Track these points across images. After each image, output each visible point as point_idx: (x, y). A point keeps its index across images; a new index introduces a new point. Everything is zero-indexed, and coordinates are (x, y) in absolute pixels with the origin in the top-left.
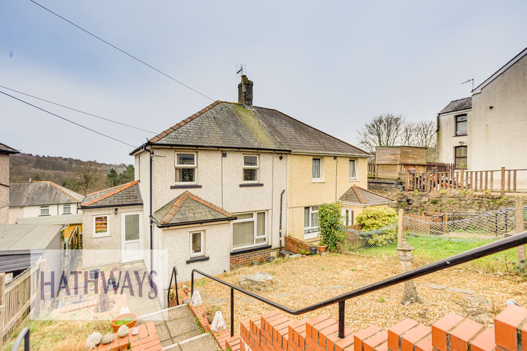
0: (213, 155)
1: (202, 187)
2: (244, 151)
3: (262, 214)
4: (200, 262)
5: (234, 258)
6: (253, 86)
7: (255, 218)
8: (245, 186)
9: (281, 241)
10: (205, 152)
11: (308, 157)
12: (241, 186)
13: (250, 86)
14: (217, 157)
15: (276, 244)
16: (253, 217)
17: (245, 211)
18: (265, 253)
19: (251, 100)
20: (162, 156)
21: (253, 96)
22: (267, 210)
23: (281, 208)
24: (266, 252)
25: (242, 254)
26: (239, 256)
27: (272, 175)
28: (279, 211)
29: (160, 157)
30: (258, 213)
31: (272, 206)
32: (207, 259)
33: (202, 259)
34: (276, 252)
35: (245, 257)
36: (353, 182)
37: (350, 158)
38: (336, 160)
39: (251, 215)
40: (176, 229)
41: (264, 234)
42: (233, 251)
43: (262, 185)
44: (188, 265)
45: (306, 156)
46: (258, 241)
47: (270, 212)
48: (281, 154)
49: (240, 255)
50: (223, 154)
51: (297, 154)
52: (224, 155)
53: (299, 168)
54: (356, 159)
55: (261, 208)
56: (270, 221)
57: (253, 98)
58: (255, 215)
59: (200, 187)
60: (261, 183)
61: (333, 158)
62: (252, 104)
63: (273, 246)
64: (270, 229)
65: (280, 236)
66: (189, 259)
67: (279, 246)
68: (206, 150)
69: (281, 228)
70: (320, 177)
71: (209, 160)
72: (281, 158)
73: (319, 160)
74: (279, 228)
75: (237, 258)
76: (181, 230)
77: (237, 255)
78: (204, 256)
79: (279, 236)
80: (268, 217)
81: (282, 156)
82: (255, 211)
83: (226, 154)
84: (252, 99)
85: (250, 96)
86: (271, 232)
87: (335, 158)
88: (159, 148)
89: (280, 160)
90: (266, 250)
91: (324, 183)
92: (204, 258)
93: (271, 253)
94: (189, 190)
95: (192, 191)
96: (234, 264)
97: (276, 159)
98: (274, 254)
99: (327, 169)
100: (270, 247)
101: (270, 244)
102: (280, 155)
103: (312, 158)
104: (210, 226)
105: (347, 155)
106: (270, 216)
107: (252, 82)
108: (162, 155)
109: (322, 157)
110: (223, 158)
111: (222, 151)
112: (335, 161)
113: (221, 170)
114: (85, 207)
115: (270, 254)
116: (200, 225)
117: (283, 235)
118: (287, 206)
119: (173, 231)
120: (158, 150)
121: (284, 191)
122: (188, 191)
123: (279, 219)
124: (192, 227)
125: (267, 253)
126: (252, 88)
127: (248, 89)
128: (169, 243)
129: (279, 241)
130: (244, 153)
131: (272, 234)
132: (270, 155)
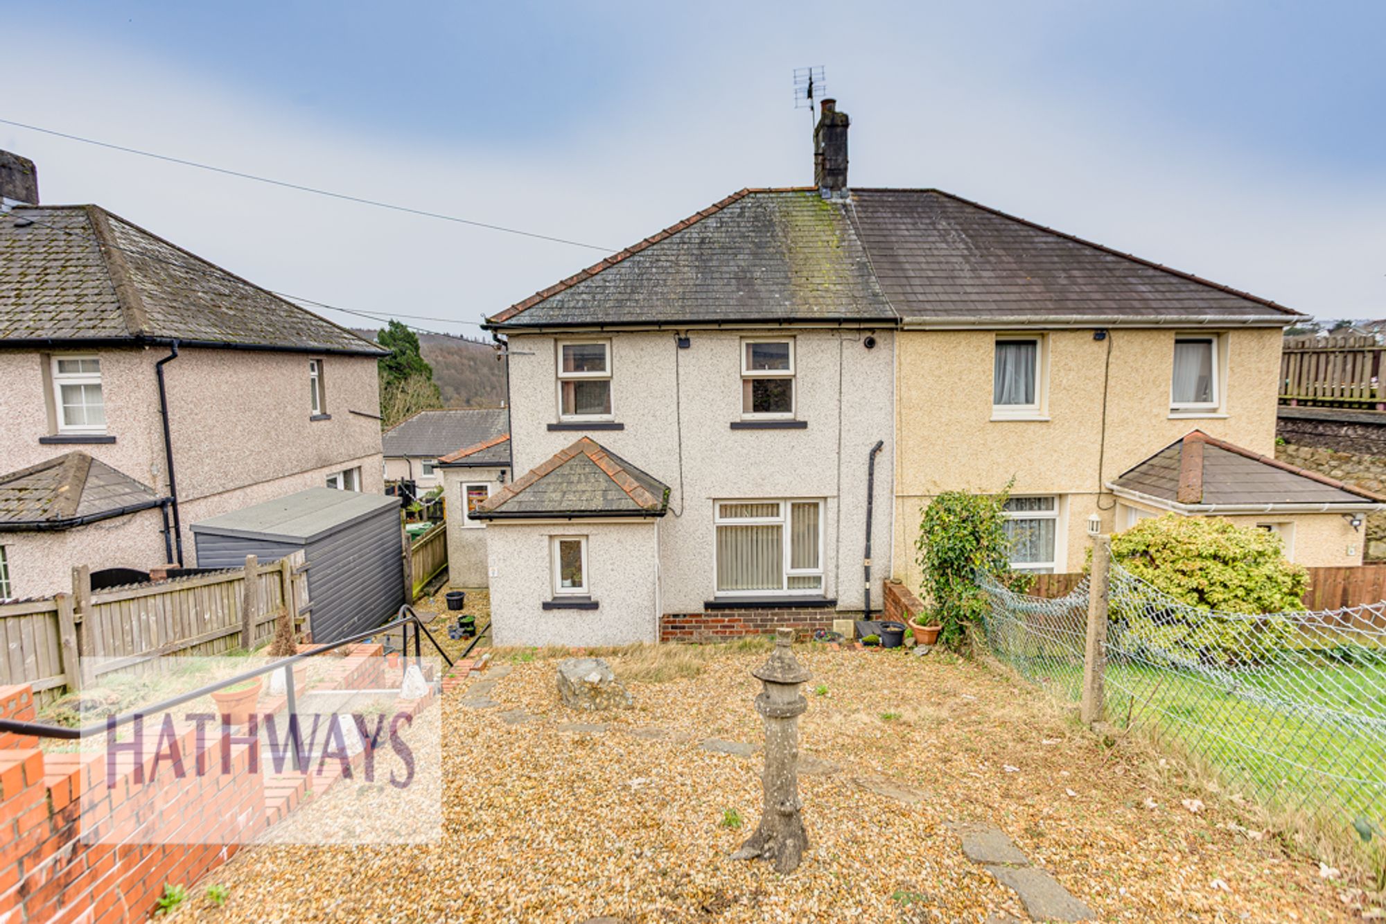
0: (653, 344)
1: (626, 427)
2: (742, 330)
3: (806, 508)
4: (575, 610)
5: (719, 618)
6: (849, 130)
7: (785, 517)
8: (748, 428)
9: (867, 592)
10: (630, 336)
11: (975, 339)
12: (735, 426)
13: (839, 130)
14: (666, 350)
15: (851, 598)
16: (778, 515)
17: (747, 496)
18: (816, 619)
19: (844, 172)
20: (524, 354)
21: (849, 159)
22: (825, 498)
23: (870, 496)
24: (818, 617)
25: (743, 611)
26: (733, 615)
27: (837, 396)
28: (865, 505)
29: (520, 356)
30: (793, 505)
31: (839, 490)
32: (594, 606)
33: (581, 604)
34: (851, 622)
35: (752, 621)
36: (1191, 422)
37: (1178, 331)
38: (1105, 343)
39: (772, 507)
40: (516, 525)
41: (816, 565)
42: (716, 598)
43: (803, 425)
44: (548, 612)
45: (968, 335)
46: (793, 580)
47: (832, 503)
48: (873, 330)
49: (736, 612)
50: (680, 339)
51: (927, 328)
52: (684, 344)
53: (937, 373)
54: (1219, 335)
55: (805, 491)
56: (832, 531)
57: (849, 165)
58: (786, 510)
59: (620, 427)
60: (800, 418)
61: (1090, 336)
62: (844, 184)
63: (839, 603)
64: (833, 554)
65: (867, 579)
66: (549, 600)
67: (863, 607)
68: (632, 332)
69: (868, 555)
70: (1033, 402)
71: (641, 357)
72: (870, 344)
73: (1034, 343)
74: (862, 552)
75: (727, 619)
76: (528, 530)
77: (727, 612)
78: (589, 598)
79: (863, 578)
80: (826, 518)
81: (875, 336)
82: (785, 499)
83: (688, 340)
84: (846, 169)
85: (840, 159)
86: (834, 561)
87: (1100, 334)
88: (518, 335)
89: (866, 350)
90: (818, 611)
91: (1047, 421)
92: (587, 601)
93: (835, 621)
94: (590, 434)
95: (600, 437)
96: (717, 632)
97: (853, 348)
98: (844, 627)
99: (1062, 373)
100: (833, 603)
101: (830, 596)
102: (869, 334)
103: (991, 339)
104: (601, 527)
105: (1157, 323)
106: (832, 515)
107: (846, 117)
108: (526, 351)
109: (1043, 333)
110: (681, 352)
111: (678, 332)
112: (1100, 348)
113: (675, 384)
114: (446, 463)
115: (832, 625)
116: (566, 521)
117: (877, 573)
118: (892, 492)
119: (510, 529)
120: (516, 339)
121: (881, 443)
122: (589, 436)
123: (864, 527)
124: (554, 525)
125: (821, 619)
126: (845, 134)
127: (830, 139)
128: (500, 556)
129: (862, 591)
130: (744, 334)
131: (837, 567)
132: (829, 336)
